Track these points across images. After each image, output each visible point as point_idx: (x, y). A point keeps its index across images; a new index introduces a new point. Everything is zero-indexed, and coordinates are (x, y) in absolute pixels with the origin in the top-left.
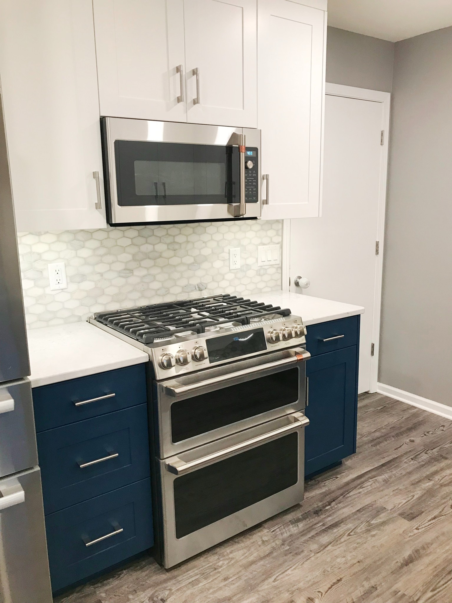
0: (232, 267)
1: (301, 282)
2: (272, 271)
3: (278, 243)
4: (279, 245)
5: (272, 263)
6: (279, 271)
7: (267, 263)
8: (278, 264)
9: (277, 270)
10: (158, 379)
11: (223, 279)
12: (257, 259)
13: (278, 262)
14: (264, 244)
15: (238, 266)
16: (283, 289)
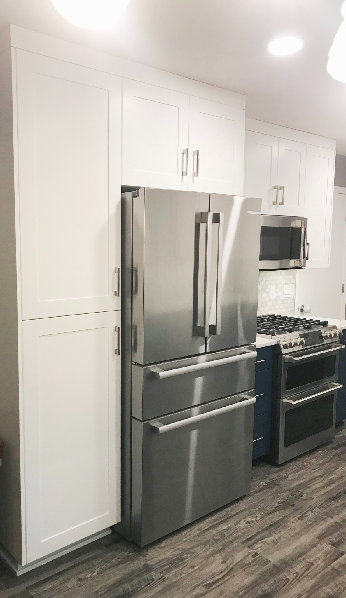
0: (271, 298)
1: (304, 309)
2: (290, 301)
3: (293, 283)
4: (294, 284)
5: (290, 296)
6: (294, 301)
7: (288, 296)
8: (293, 297)
9: (293, 300)
10: (283, 353)
11: (267, 305)
12: (283, 293)
13: (293, 295)
14: (287, 284)
15: (274, 297)
16: (295, 313)
